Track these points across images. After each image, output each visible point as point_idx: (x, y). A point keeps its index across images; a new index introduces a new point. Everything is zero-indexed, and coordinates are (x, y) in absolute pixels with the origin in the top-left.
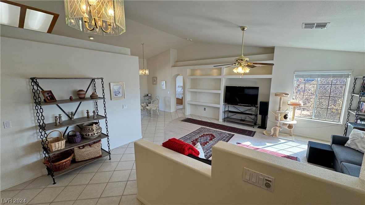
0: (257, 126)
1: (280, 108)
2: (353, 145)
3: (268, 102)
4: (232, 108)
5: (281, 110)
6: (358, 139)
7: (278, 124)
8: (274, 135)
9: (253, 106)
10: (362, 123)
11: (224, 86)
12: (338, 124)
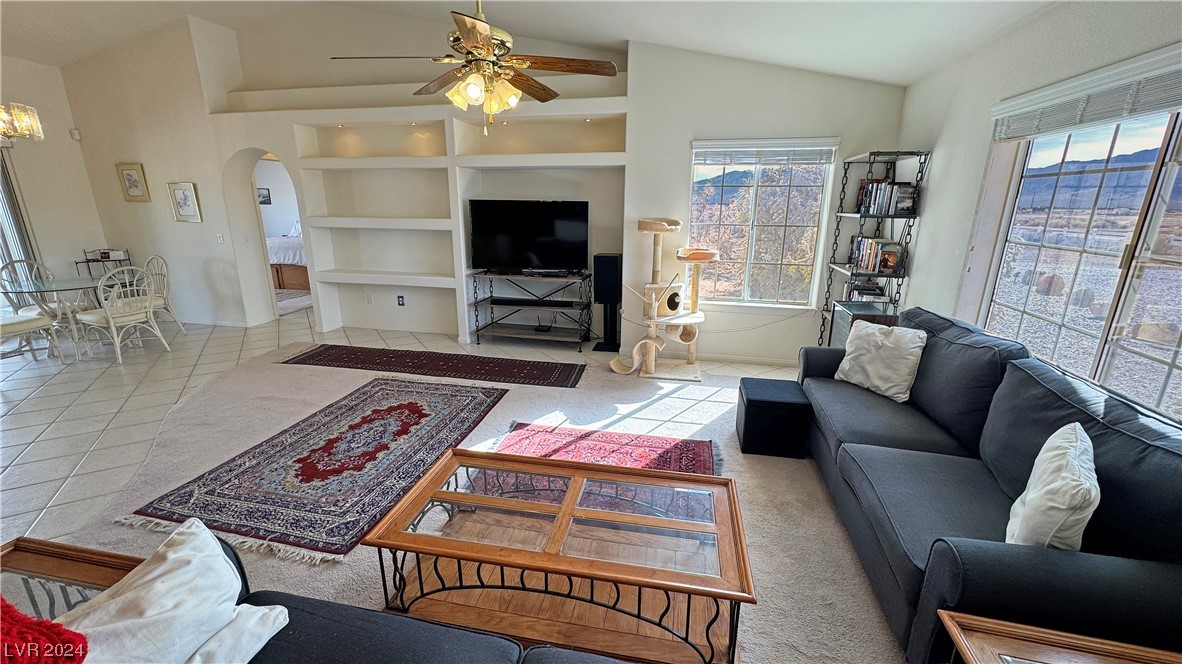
0: (593, 344)
1: (655, 273)
2: (856, 373)
3: (621, 255)
4: (503, 288)
5: (659, 278)
6: (869, 351)
7: (653, 331)
8: (642, 369)
9: (574, 274)
10: (864, 300)
11: (464, 202)
12: (808, 310)
